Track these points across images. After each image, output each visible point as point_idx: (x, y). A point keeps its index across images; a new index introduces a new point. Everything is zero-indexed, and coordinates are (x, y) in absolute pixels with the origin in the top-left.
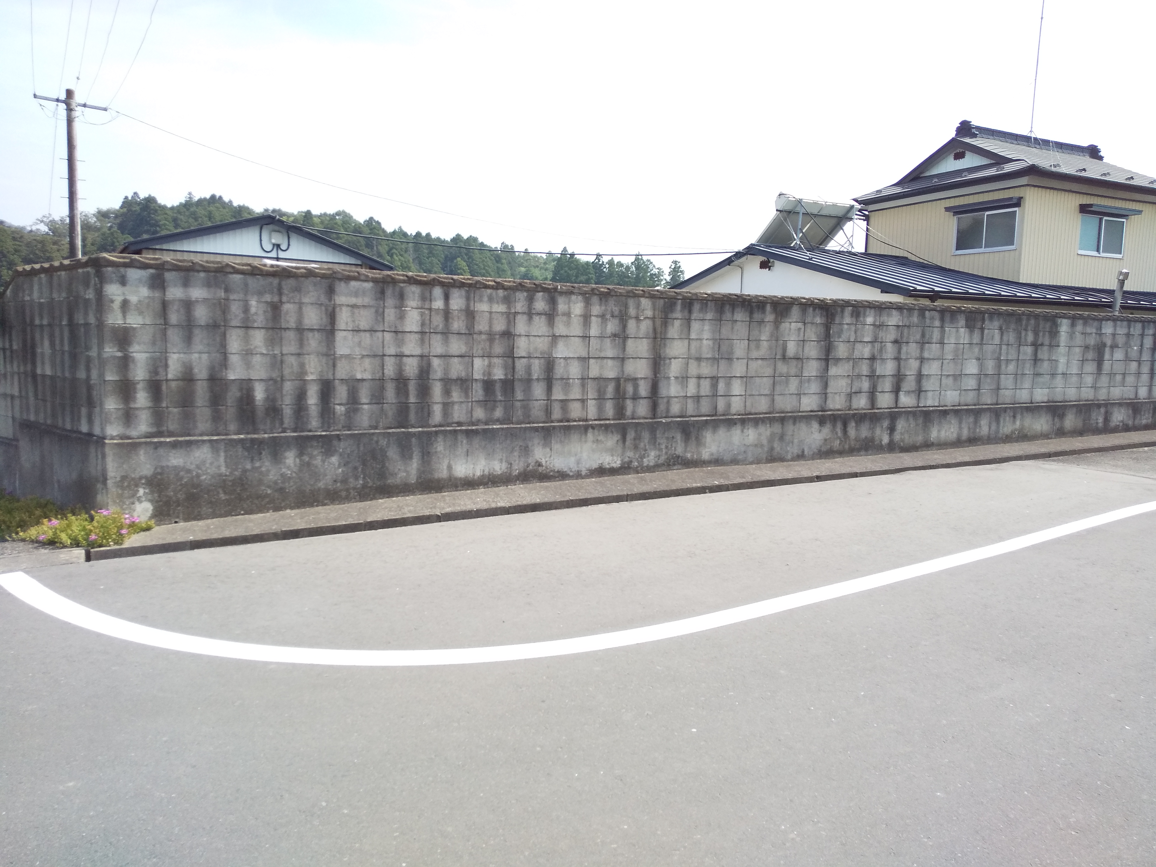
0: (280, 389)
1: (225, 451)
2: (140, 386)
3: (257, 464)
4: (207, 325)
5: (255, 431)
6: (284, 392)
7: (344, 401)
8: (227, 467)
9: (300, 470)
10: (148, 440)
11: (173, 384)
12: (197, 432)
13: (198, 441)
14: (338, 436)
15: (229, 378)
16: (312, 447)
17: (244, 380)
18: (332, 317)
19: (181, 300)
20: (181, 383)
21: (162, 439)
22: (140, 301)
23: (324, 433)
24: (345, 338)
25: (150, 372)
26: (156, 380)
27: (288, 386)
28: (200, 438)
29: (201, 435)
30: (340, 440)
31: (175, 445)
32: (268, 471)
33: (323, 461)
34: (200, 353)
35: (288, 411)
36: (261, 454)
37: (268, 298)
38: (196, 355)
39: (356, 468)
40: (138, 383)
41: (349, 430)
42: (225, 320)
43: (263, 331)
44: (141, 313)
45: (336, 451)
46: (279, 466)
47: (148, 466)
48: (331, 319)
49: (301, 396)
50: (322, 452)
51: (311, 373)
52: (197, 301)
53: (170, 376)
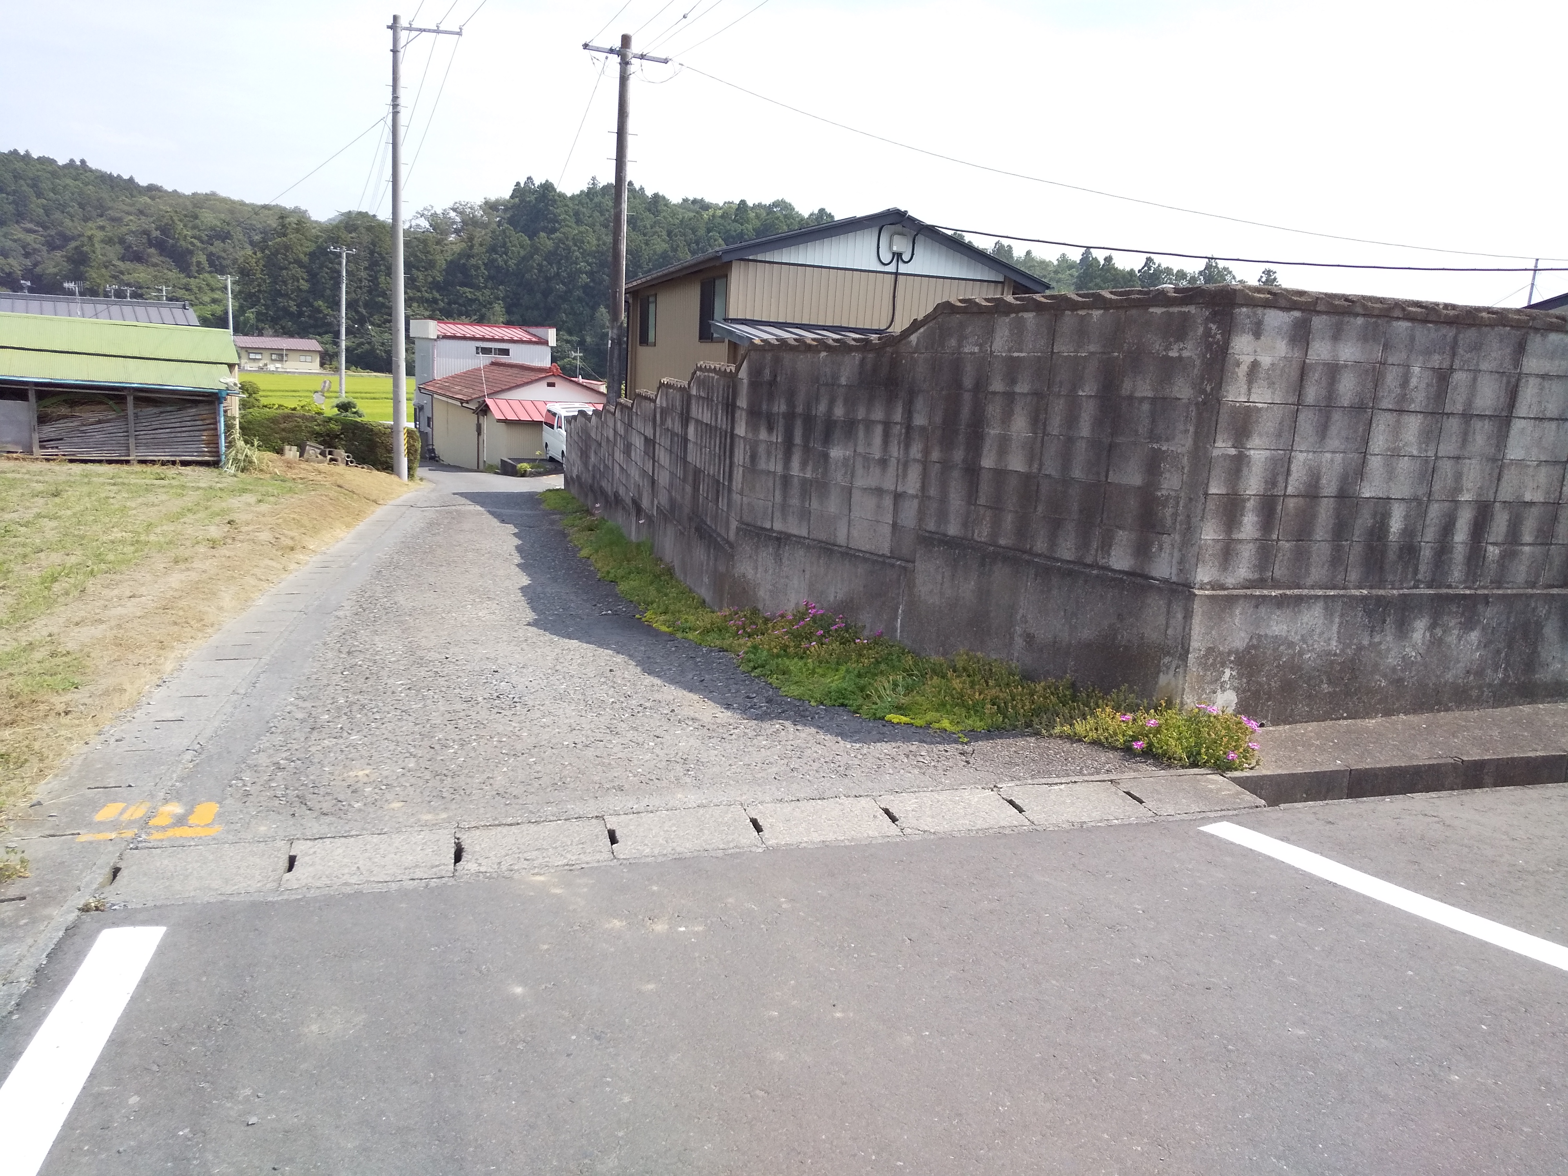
0: (1424, 515)
1: (1342, 616)
2: (1250, 505)
3: (1377, 639)
4: (1351, 407)
5: (1381, 584)
6: (1428, 522)
7: (1500, 539)
8: (1339, 641)
9: (1428, 650)
10: (1249, 592)
11: (1291, 503)
12: (1309, 582)
13: (1310, 597)
14: (1486, 596)
15: (1363, 496)
16: (1449, 614)
17: (1380, 498)
18: (1513, 395)
19: (1326, 364)
20: (1301, 500)
21: (1266, 592)
22: (1273, 365)
23: (1468, 592)
24: (1523, 431)
25: (1266, 482)
26: (1272, 495)
27: (1435, 511)
28: (1312, 592)
29: (1312, 587)
30: (1487, 603)
31: (1281, 602)
32: (1389, 650)
33: (1460, 638)
34: (1333, 452)
35: (1426, 553)
36: (1384, 622)
37: (1436, 360)
38: (1328, 456)
39: (1498, 652)
40: (1249, 499)
41: (1498, 588)
42: (1375, 399)
43: (1420, 416)
44: (1271, 384)
45: (1479, 621)
46: (1403, 644)
47: (1243, 634)
48: (1511, 399)
49: (1447, 528)
50: (1460, 623)
51: (1468, 490)
52: (1346, 366)
53: (1290, 490)
